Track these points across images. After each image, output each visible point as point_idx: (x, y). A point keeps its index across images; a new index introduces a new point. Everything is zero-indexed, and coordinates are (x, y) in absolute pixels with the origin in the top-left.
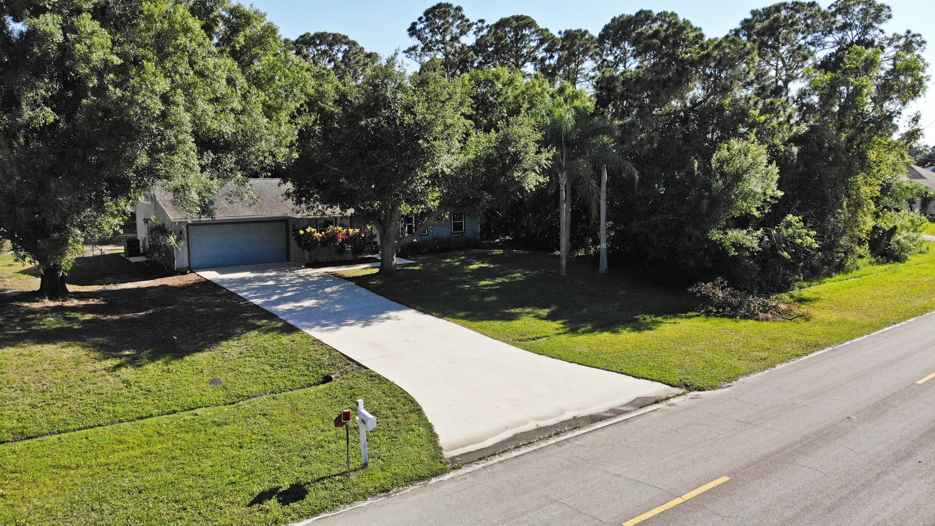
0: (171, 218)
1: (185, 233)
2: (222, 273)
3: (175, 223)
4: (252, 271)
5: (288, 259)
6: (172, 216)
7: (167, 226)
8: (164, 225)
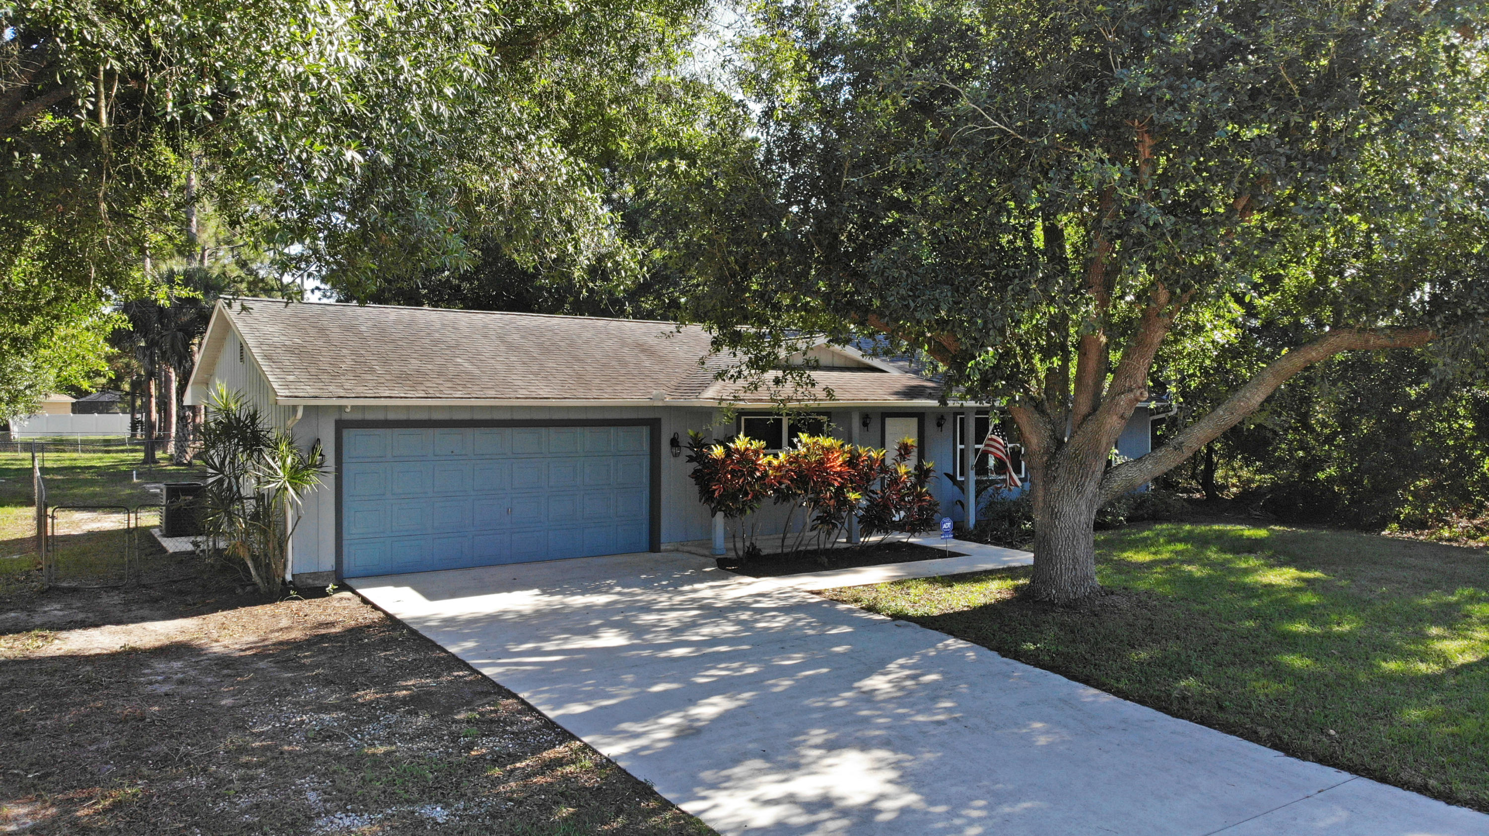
0: (282, 392)
1: (328, 447)
2: (431, 595)
3: (295, 408)
4: (547, 588)
5: (654, 546)
6: (287, 386)
7: (265, 422)
8: (253, 417)
